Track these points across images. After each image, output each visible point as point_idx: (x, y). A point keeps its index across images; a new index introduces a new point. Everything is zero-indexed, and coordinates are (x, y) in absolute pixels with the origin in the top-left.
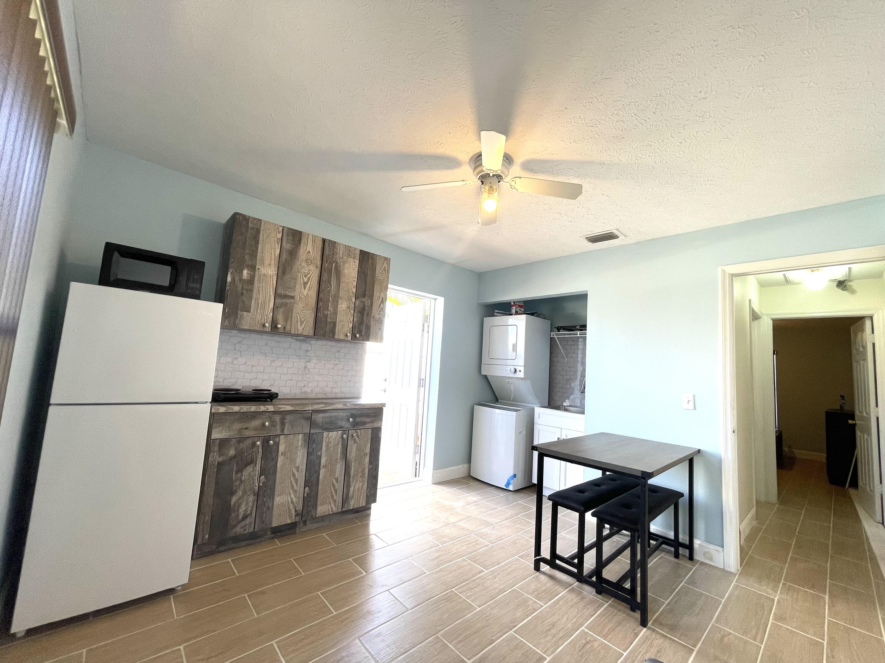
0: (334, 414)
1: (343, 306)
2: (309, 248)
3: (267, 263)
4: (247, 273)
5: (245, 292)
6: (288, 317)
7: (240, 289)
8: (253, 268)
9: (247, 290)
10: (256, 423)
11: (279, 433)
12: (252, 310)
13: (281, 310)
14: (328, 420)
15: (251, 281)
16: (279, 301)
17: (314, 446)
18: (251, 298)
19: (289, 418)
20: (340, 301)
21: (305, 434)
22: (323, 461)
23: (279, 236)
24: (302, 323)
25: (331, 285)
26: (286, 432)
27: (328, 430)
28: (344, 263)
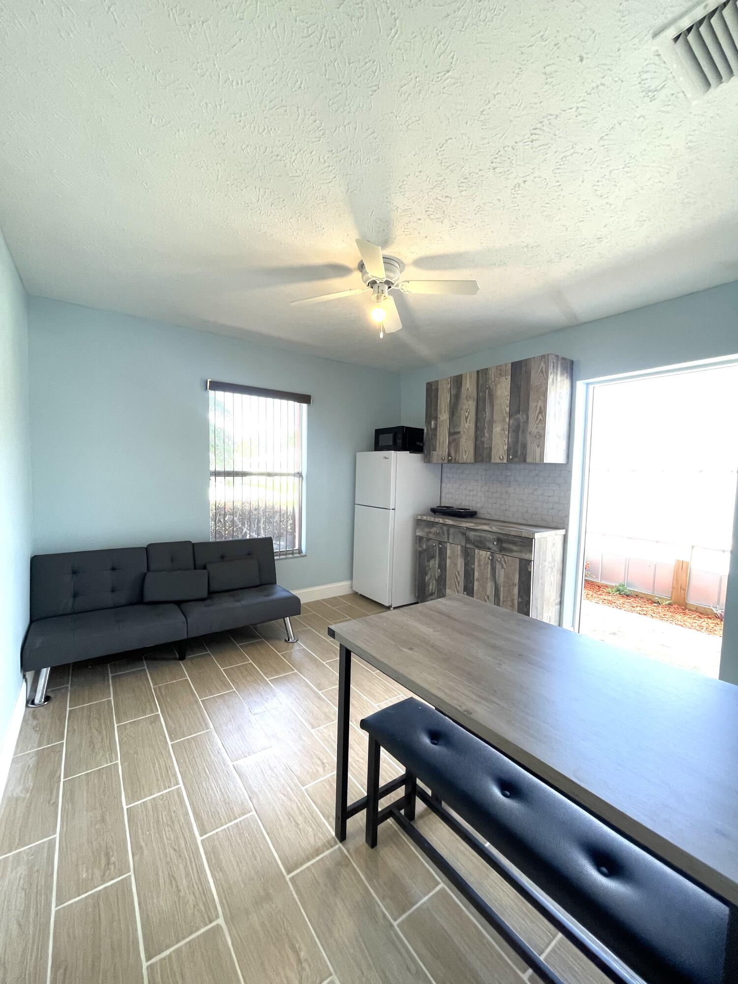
0: (483, 534)
1: (497, 429)
2: (468, 386)
3: (443, 412)
4: (434, 423)
5: (433, 437)
6: (457, 450)
7: (430, 436)
8: (436, 418)
9: (434, 435)
10: (434, 530)
11: (446, 540)
12: (437, 449)
13: (453, 445)
14: (478, 539)
15: (436, 429)
16: (451, 438)
17: (469, 558)
18: (436, 440)
19: (452, 530)
20: (494, 424)
21: (462, 546)
22: (476, 574)
23: (449, 386)
24: (466, 452)
25: (486, 413)
26: (451, 541)
27: (479, 548)
28: (496, 385)
